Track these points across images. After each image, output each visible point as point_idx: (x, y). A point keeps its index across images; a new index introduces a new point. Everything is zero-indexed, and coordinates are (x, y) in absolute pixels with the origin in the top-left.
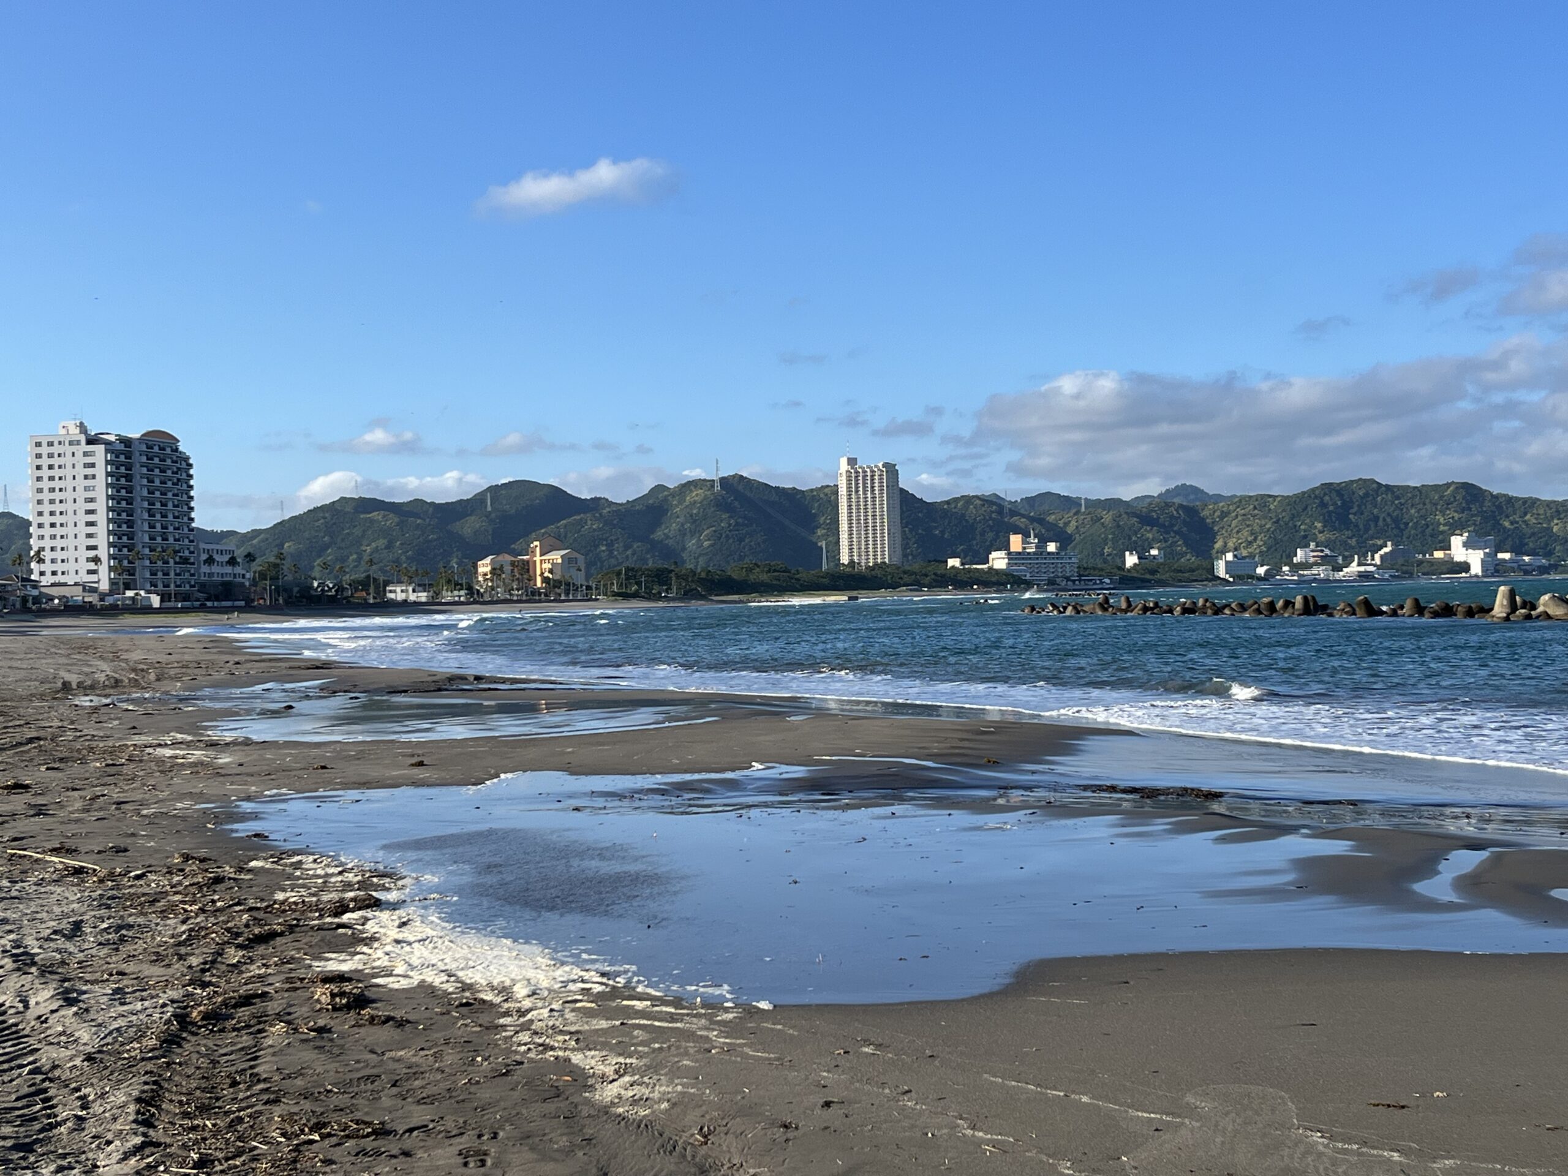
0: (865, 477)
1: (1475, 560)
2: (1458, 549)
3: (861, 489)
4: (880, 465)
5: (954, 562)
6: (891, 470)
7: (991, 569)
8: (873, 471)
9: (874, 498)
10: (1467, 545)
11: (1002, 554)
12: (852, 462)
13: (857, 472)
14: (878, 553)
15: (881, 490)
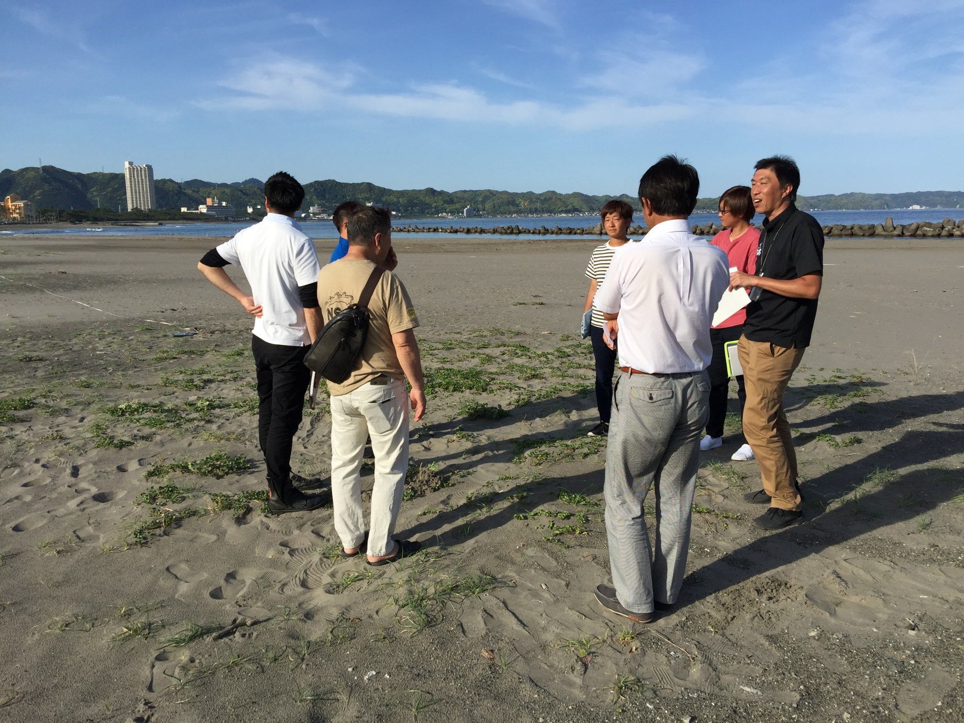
0: (137, 170)
3: (136, 176)
4: (144, 166)
5: (184, 210)
6: (150, 168)
7: (201, 212)
8: (141, 168)
9: (142, 180)
11: (204, 206)
12: (131, 163)
13: (133, 168)
14: (146, 204)
15: (146, 177)
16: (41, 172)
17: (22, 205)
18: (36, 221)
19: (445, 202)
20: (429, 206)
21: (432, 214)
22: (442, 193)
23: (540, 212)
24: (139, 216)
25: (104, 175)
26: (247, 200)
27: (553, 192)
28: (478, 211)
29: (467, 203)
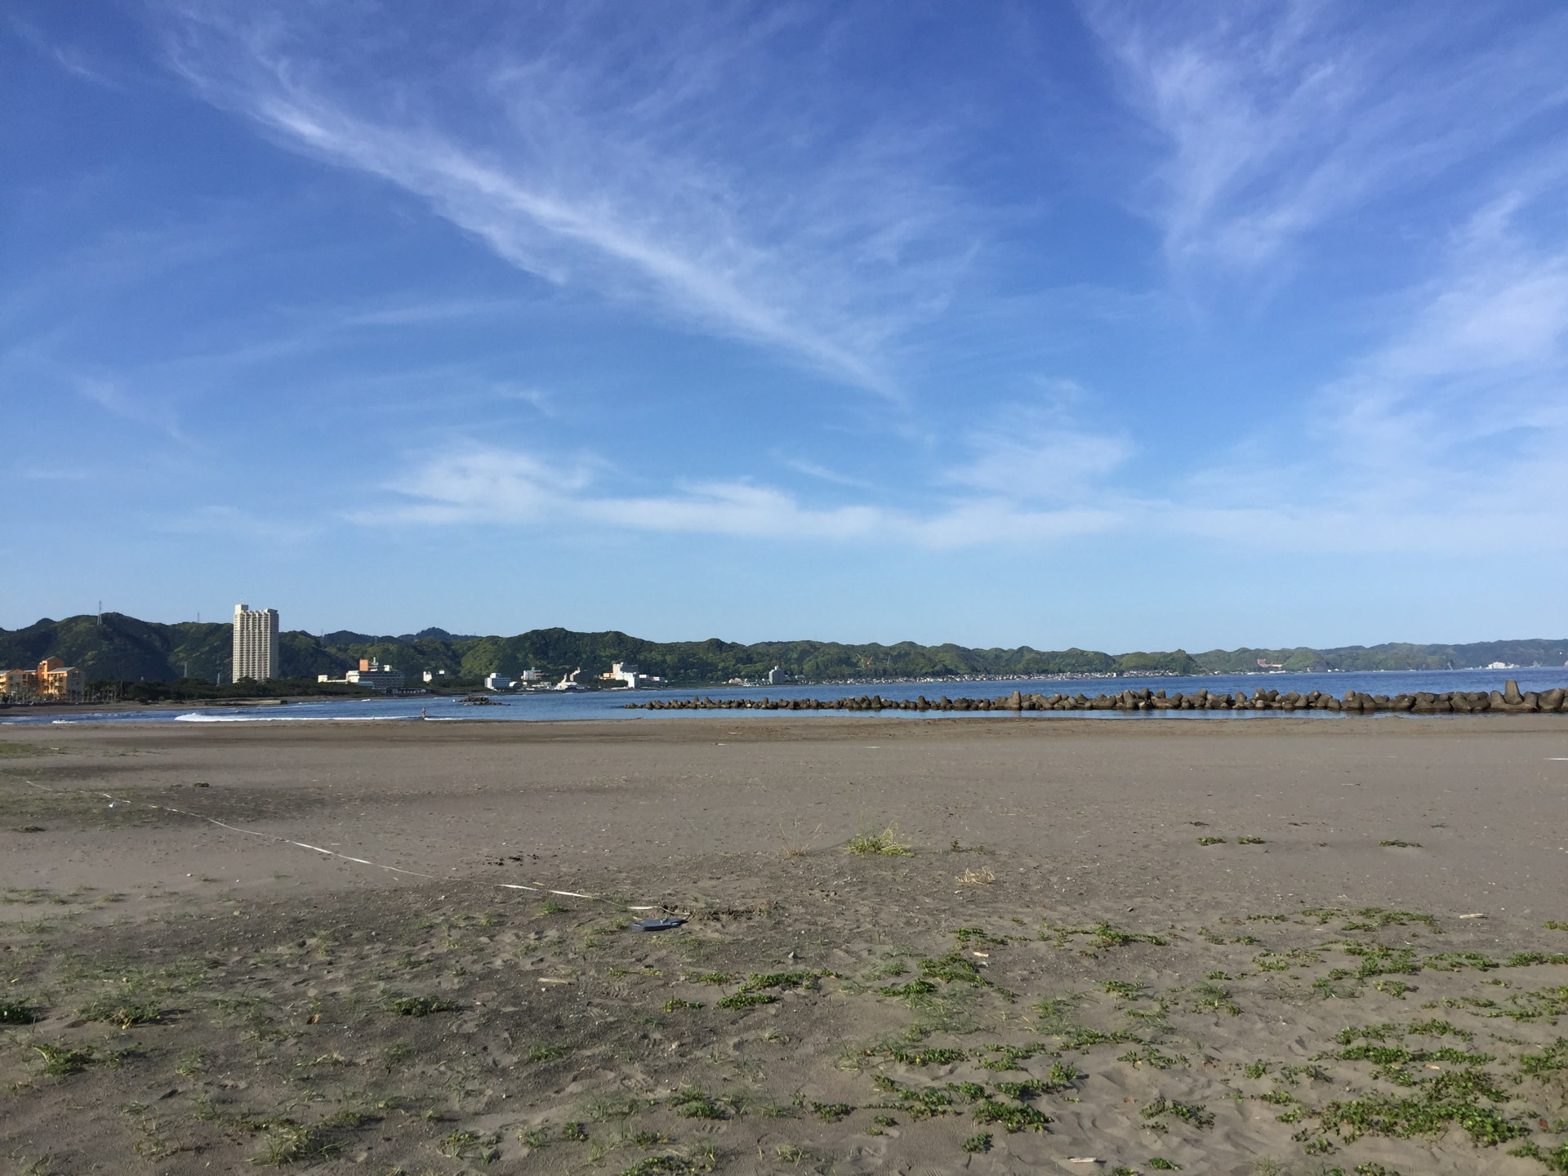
0: (254, 618)
1: (630, 679)
2: (618, 673)
3: (251, 626)
4: (266, 611)
5: (322, 678)
6: (274, 615)
7: (349, 682)
8: (260, 615)
9: (260, 633)
10: (623, 670)
11: (355, 673)
12: (244, 608)
13: (248, 615)
14: (262, 672)
15: (266, 628)
16: (100, 622)
17: (66, 675)
18: (85, 699)
19: (739, 660)
20: (712, 667)
21: (718, 679)
22: (733, 646)
23: (891, 675)
24: (250, 691)
25: (198, 626)
26: (422, 661)
27: (912, 644)
28: (792, 675)
29: (774, 661)
